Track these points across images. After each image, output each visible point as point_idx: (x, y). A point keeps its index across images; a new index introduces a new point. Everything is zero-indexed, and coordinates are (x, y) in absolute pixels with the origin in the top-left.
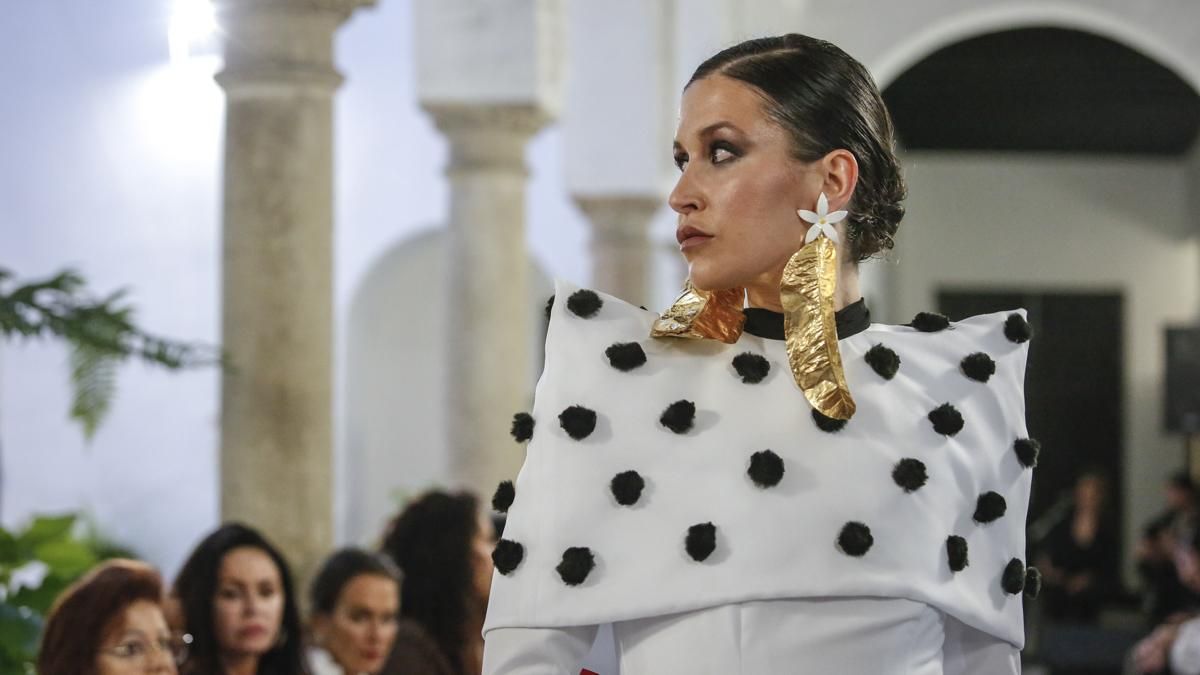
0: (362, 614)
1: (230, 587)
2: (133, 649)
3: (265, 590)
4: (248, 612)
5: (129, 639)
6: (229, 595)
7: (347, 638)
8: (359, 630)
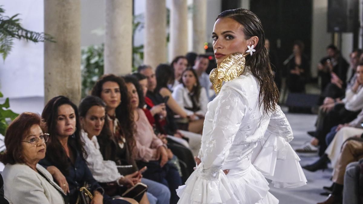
0: (94, 118)
1: (61, 117)
2: (32, 140)
3: (71, 117)
4: (67, 124)
5: (32, 137)
6: (61, 119)
7: (90, 125)
8: (93, 122)
